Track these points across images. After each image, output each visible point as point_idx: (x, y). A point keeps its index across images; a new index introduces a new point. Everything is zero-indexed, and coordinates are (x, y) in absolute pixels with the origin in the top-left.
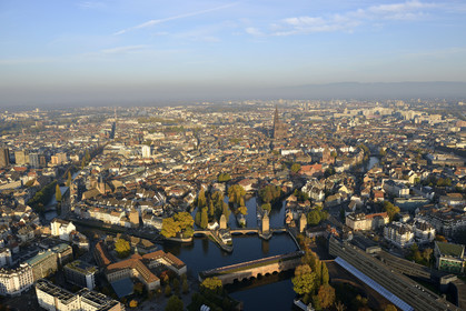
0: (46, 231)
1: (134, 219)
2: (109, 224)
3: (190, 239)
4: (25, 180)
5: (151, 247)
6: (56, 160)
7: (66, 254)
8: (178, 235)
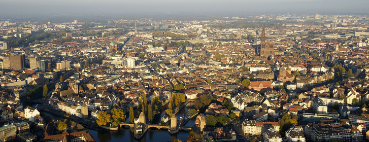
0: (21, 114)
1: (85, 112)
2: (69, 114)
3: (116, 129)
4: (29, 80)
5: (82, 130)
6: (60, 66)
7: (24, 128)
8: (108, 124)
